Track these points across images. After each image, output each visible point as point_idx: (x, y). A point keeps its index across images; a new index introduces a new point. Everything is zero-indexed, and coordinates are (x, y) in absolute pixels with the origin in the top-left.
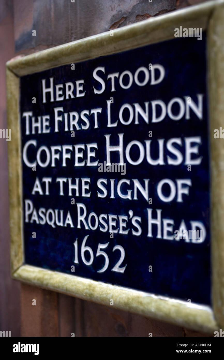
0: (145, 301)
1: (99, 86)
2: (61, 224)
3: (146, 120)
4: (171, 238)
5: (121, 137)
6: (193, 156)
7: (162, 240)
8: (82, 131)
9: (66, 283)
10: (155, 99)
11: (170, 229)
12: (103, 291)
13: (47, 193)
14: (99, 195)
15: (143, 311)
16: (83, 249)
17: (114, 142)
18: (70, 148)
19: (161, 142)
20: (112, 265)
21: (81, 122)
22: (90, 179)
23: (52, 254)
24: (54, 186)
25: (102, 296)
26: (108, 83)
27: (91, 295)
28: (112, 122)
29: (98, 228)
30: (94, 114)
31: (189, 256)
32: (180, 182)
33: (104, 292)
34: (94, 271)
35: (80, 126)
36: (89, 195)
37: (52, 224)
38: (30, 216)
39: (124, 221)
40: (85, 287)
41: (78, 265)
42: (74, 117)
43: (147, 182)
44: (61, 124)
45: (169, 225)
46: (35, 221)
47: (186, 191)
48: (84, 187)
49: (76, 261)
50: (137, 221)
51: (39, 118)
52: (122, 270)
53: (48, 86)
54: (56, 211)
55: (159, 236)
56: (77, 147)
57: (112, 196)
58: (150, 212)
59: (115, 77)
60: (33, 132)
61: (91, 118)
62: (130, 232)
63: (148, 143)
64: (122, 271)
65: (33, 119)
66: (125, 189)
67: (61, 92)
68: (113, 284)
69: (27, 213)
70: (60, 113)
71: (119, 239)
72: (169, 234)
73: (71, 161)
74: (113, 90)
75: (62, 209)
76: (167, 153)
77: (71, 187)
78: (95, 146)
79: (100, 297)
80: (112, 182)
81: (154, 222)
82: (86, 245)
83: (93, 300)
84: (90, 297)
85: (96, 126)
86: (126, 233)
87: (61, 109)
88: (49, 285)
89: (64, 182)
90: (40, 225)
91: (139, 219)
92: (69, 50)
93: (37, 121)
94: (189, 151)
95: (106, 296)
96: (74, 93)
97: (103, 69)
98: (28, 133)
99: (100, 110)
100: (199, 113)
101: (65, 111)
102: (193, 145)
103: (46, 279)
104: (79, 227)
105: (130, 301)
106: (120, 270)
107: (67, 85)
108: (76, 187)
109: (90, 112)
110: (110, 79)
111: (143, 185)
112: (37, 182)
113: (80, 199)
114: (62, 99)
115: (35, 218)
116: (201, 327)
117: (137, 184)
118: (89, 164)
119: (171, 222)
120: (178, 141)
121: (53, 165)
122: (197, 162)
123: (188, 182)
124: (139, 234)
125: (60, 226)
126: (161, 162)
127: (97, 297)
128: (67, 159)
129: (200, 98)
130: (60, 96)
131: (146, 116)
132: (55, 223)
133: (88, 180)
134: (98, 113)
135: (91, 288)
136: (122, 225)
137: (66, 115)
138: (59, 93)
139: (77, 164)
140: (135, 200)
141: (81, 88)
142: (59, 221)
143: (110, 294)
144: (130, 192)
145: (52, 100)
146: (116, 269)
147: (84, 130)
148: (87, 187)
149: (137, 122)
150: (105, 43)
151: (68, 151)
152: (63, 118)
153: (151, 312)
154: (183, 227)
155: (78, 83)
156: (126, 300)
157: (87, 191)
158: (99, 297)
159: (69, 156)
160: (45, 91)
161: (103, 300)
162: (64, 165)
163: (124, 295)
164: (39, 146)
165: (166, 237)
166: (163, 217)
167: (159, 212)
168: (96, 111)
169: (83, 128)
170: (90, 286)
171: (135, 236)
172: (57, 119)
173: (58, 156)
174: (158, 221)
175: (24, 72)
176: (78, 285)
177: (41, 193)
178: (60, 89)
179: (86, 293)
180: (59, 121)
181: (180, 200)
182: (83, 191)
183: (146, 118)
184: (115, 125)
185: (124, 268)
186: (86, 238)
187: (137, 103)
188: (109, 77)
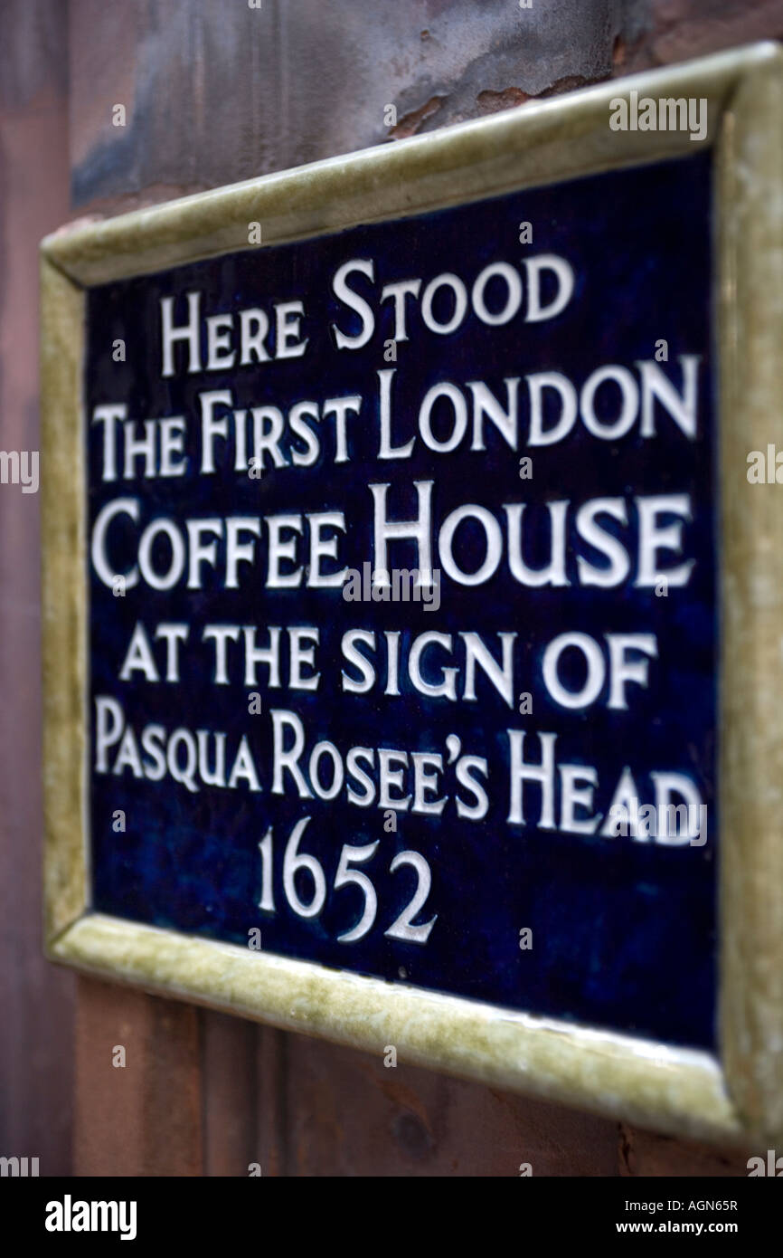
0: (497, 1036)
1: (352, 323)
2: (218, 780)
3: (510, 436)
4: (587, 828)
5: (424, 491)
6: (665, 560)
7: (556, 835)
8: (294, 470)
9: (232, 975)
10: (539, 368)
11: (585, 799)
12: (355, 1003)
13: (172, 676)
14: (348, 685)
15: (489, 1069)
16: (292, 863)
17: (402, 509)
18: (253, 526)
19: (558, 512)
20: (387, 915)
21: (290, 441)
22: (316, 629)
23: (185, 879)
24: (196, 653)
25: (352, 1018)
26: (384, 313)
27: (315, 1016)
28: (395, 444)
29: (343, 792)
30: (333, 414)
31: (646, 888)
32: (618, 644)
33: (358, 1007)
34: (325, 936)
35: (287, 455)
36: (312, 685)
37: (186, 778)
38: (114, 751)
39: (429, 769)
40: (296, 991)
41: (273, 917)
42: (267, 424)
43: (508, 642)
44: (224, 447)
45: (580, 785)
46: (128, 768)
47: (639, 674)
48: (298, 657)
49: (267, 904)
50: (473, 771)
51: (150, 427)
52: (421, 933)
53: (181, 320)
54: (203, 737)
55: (547, 822)
56: (276, 524)
57: (392, 689)
58: (516, 739)
59: (408, 296)
60: (129, 473)
61: (324, 428)
62: (450, 809)
63: (515, 514)
64: (421, 935)
65: (129, 430)
66: (434, 663)
67: (224, 342)
68: (391, 977)
69: (104, 741)
70: (220, 412)
71: (414, 831)
72: (581, 813)
73: (253, 572)
74: (400, 334)
75: (221, 730)
76: (577, 547)
77: (252, 656)
78: (337, 520)
79: (347, 1023)
80: (393, 640)
81: (531, 773)
82: (301, 850)
83: (323, 1031)
84: (311, 1024)
85: (341, 456)
86: (437, 809)
87: (225, 397)
88: (175, 981)
89: (229, 640)
90: (145, 781)
91: (481, 765)
92: (254, 202)
93: (140, 435)
94: (651, 540)
95: (365, 1018)
96: (270, 344)
97: (367, 268)
98: (109, 474)
99: (354, 404)
100: (685, 417)
101: (238, 403)
102: (663, 520)
103: (164, 963)
104: (278, 788)
105: (447, 1035)
106: (414, 934)
107: (247, 317)
108: (272, 657)
109: (321, 408)
110: (392, 299)
111: (496, 651)
112: (139, 640)
113: (283, 697)
114: (227, 363)
115: (129, 757)
116: (683, 1120)
117: (475, 648)
118: (315, 581)
119: (589, 775)
120: (616, 509)
121: (194, 582)
122: (679, 577)
123: (647, 644)
124: (478, 813)
125: (214, 787)
126: (556, 575)
127: (337, 1022)
128: (241, 564)
129: (690, 366)
130: (222, 353)
131: (509, 425)
132: (197, 777)
133: (313, 634)
134: (349, 412)
135: (316, 993)
136: (423, 782)
137: (240, 418)
138: (216, 342)
139: (274, 581)
140: (469, 703)
141: (294, 330)
142: (212, 768)
143: (379, 1011)
145: (195, 366)
146: (400, 929)
147: (299, 467)
148: (309, 657)
149: (478, 445)
150: (376, 181)
151: (244, 537)
152: (232, 427)
153: (515, 1072)
154: (626, 791)
155: (282, 310)
156: (432, 1033)
157: (306, 671)
158: (342, 1021)
159: (247, 553)
160: (170, 335)
161: (354, 1033)
162: (231, 581)
163: (427, 1017)
164: (146, 519)
165: (568, 825)
166: (562, 757)
167: (547, 742)
168: (341, 406)
169: (298, 460)
170: (312, 985)
171: (466, 820)
172: (211, 428)
173: (209, 554)
174: (543, 771)
175: (101, 274)
176: (271, 982)
177: (152, 675)
178: (222, 331)
179: (299, 1010)
180: (217, 439)
181: (617, 701)
182: (295, 670)
183: (508, 429)
184: (405, 452)
185: (428, 928)
186: (301, 826)
187: (478, 379)
188: (387, 292)
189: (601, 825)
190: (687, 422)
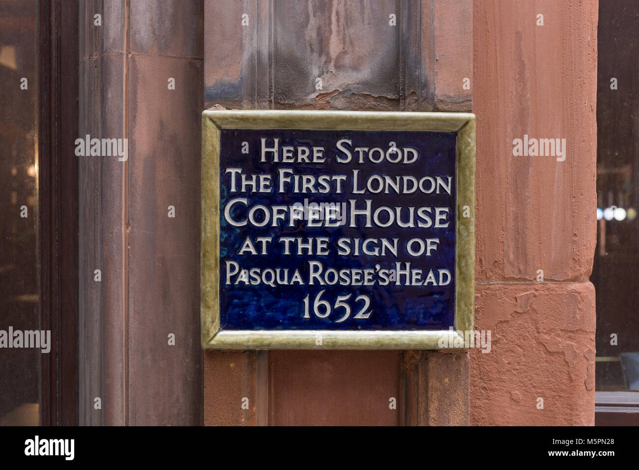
1: (343, 156)
2: (285, 283)
3: (397, 191)
4: (420, 284)
5: (369, 203)
6: (442, 222)
7: (411, 286)
8: (319, 194)
9: (297, 338)
10: (407, 175)
11: (419, 277)
13: (264, 253)
14: (340, 253)
15: (396, 345)
16: (317, 304)
17: (361, 206)
19: (412, 210)
20: (354, 312)
21: (317, 185)
22: (329, 238)
23: (269, 314)
24: (276, 247)
25: (348, 341)
26: (356, 155)
27: (334, 343)
28: (358, 190)
29: (338, 282)
30: (336, 180)
32: (429, 241)
33: (349, 338)
34: (331, 322)
35: (317, 190)
36: (326, 253)
37: (271, 283)
38: (233, 278)
39: (369, 274)
40: (324, 338)
41: (309, 319)
42: (309, 181)
43: (396, 241)
44: (289, 186)
45: (417, 274)
46: (242, 283)
47: (435, 247)
48: (319, 246)
49: (307, 316)
50: (384, 273)
51: (254, 177)
53: (270, 146)
54: (278, 271)
55: (408, 284)
57: (357, 253)
58: (398, 264)
59: (364, 151)
60: (243, 190)
61: (333, 184)
62: (377, 283)
63: (398, 210)
64: (367, 316)
65: (244, 177)
66: (371, 247)
68: (355, 329)
69: (229, 275)
70: (286, 175)
71: (363, 290)
72: (417, 280)
73: (301, 222)
74: (361, 161)
75: (286, 268)
76: (417, 218)
77: (300, 246)
80: (357, 241)
81: (403, 272)
82: (320, 300)
83: (337, 348)
84: (333, 345)
85: (339, 191)
86: (372, 284)
87: (290, 171)
89: (290, 242)
90: (251, 286)
91: (387, 271)
93: (249, 179)
94: (438, 217)
95: (352, 341)
96: (311, 157)
98: (233, 190)
99: (344, 178)
100: (448, 190)
101: (296, 173)
102: (441, 213)
103: (266, 339)
104: (311, 283)
105: (381, 339)
106: (364, 316)
107: (300, 149)
108: (309, 246)
109: (331, 178)
110: (358, 152)
111: (392, 243)
112: (248, 242)
114: (292, 161)
115: (243, 279)
117: (385, 243)
118: (328, 225)
119: (420, 271)
121: (274, 225)
122: (446, 226)
123: (437, 241)
124: (386, 284)
125: (284, 285)
126: (411, 224)
128: (296, 220)
129: (450, 179)
131: (397, 187)
132: (275, 282)
133: (327, 239)
134: (342, 180)
135: (333, 337)
136: (367, 277)
137: (297, 178)
138: (287, 154)
139: (310, 225)
140: (383, 256)
141: (320, 155)
142: (282, 278)
144: (377, 250)
145: (276, 160)
146: (359, 316)
148: (325, 246)
149: (387, 192)
152: (293, 180)
153: (405, 344)
154: (431, 274)
155: (315, 149)
156: (377, 340)
157: (324, 250)
158: (344, 343)
160: (264, 150)
162: (292, 224)
164: (251, 206)
165: (414, 284)
166: (412, 268)
167: (408, 265)
168: (339, 178)
169: (321, 191)
170: (329, 336)
171: (382, 286)
172: (282, 179)
173: (282, 216)
174: (406, 272)
176: (314, 337)
177: (254, 253)
178: (289, 151)
179: (328, 343)
180: (286, 183)
181: (428, 254)
182: (319, 249)
183: (397, 189)
184: (363, 192)
185: (369, 314)
186: (321, 293)
187: (387, 176)
188: (357, 149)
189: (424, 283)
190: (449, 192)
